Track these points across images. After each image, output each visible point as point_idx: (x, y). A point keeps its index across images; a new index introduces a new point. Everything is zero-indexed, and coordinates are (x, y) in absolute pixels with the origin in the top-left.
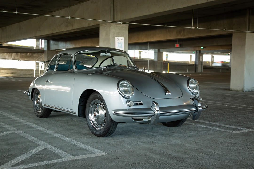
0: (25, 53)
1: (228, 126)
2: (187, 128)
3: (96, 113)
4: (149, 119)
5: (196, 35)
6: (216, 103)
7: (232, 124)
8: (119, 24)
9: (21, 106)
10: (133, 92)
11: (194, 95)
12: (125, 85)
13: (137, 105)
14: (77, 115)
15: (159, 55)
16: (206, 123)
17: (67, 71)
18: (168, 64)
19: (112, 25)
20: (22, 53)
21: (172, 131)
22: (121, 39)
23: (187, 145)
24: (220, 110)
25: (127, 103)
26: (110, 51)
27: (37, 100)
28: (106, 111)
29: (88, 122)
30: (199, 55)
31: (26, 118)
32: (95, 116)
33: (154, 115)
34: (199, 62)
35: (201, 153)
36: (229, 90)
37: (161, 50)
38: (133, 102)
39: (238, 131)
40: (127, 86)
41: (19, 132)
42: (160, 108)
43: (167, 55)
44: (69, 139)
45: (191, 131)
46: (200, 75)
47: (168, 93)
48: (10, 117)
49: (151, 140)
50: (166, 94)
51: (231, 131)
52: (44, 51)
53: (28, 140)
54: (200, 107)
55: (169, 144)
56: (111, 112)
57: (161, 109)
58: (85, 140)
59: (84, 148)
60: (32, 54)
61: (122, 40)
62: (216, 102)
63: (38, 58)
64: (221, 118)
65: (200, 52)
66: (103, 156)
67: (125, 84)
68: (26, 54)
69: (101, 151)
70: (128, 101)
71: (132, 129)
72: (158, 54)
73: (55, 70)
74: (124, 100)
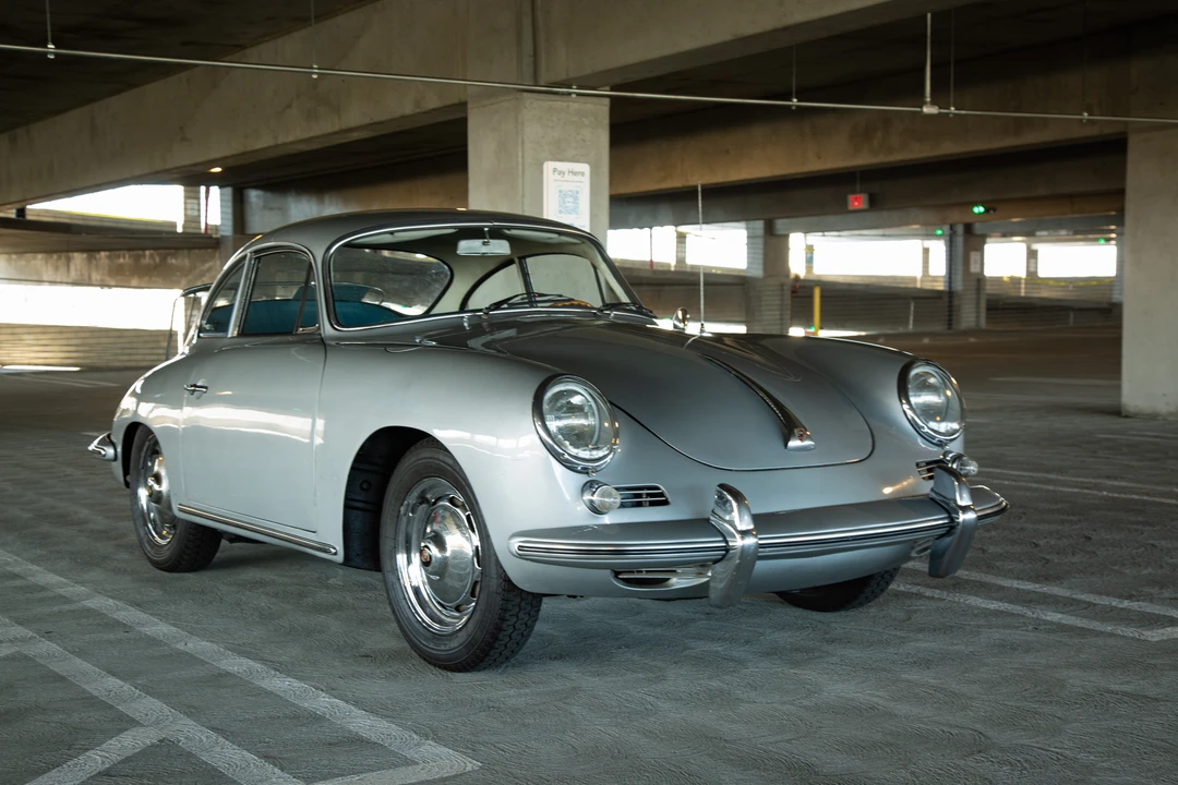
0: (132, 253)
1: (1114, 604)
2: (901, 615)
3: (432, 547)
4: (700, 574)
5: (949, 148)
6: (1050, 482)
7: (1134, 593)
8: (565, 98)
9: (84, 512)
10: (616, 435)
11: (936, 449)
12: (576, 400)
13: (639, 505)
14: (340, 558)
15: (772, 247)
16: (1002, 588)
17: (289, 333)
18: (817, 293)
19: (527, 104)
20: (117, 253)
21: (826, 633)
22: (575, 174)
23: (903, 709)
24: (1071, 518)
25: (587, 497)
26: (508, 232)
27: (151, 482)
28: (481, 540)
29: (392, 594)
30: (967, 242)
31: (96, 574)
32: (426, 563)
33: (724, 556)
34: (964, 281)
35: (972, 754)
36: (1117, 412)
37: (780, 224)
38: (615, 492)
39: (1168, 629)
40: (586, 409)
41: (44, 648)
42: (756, 518)
43: (810, 249)
44: (296, 684)
45: (921, 630)
46: (972, 340)
47: (801, 438)
48: (17, 570)
49: (715, 684)
50: (786, 445)
51: (1130, 632)
52: (217, 239)
53: (84, 691)
54: (965, 509)
55: (806, 703)
56: (507, 546)
57: (763, 522)
58: (378, 687)
59: (365, 734)
60: (164, 259)
61: (579, 178)
62: (1052, 476)
63: (190, 277)
64: (1076, 559)
65: (968, 228)
66: (456, 776)
67: (572, 396)
68: (137, 259)
69: (451, 752)
70: (589, 486)
71: (621, 622)
72: (766, 245)
73: (232, 331)
74: (567, 481)
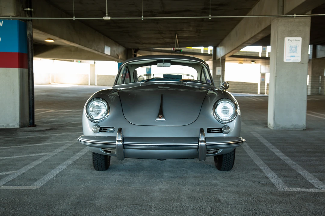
19: (280, 21)
22: (296, 41)
61: (298, 42)
